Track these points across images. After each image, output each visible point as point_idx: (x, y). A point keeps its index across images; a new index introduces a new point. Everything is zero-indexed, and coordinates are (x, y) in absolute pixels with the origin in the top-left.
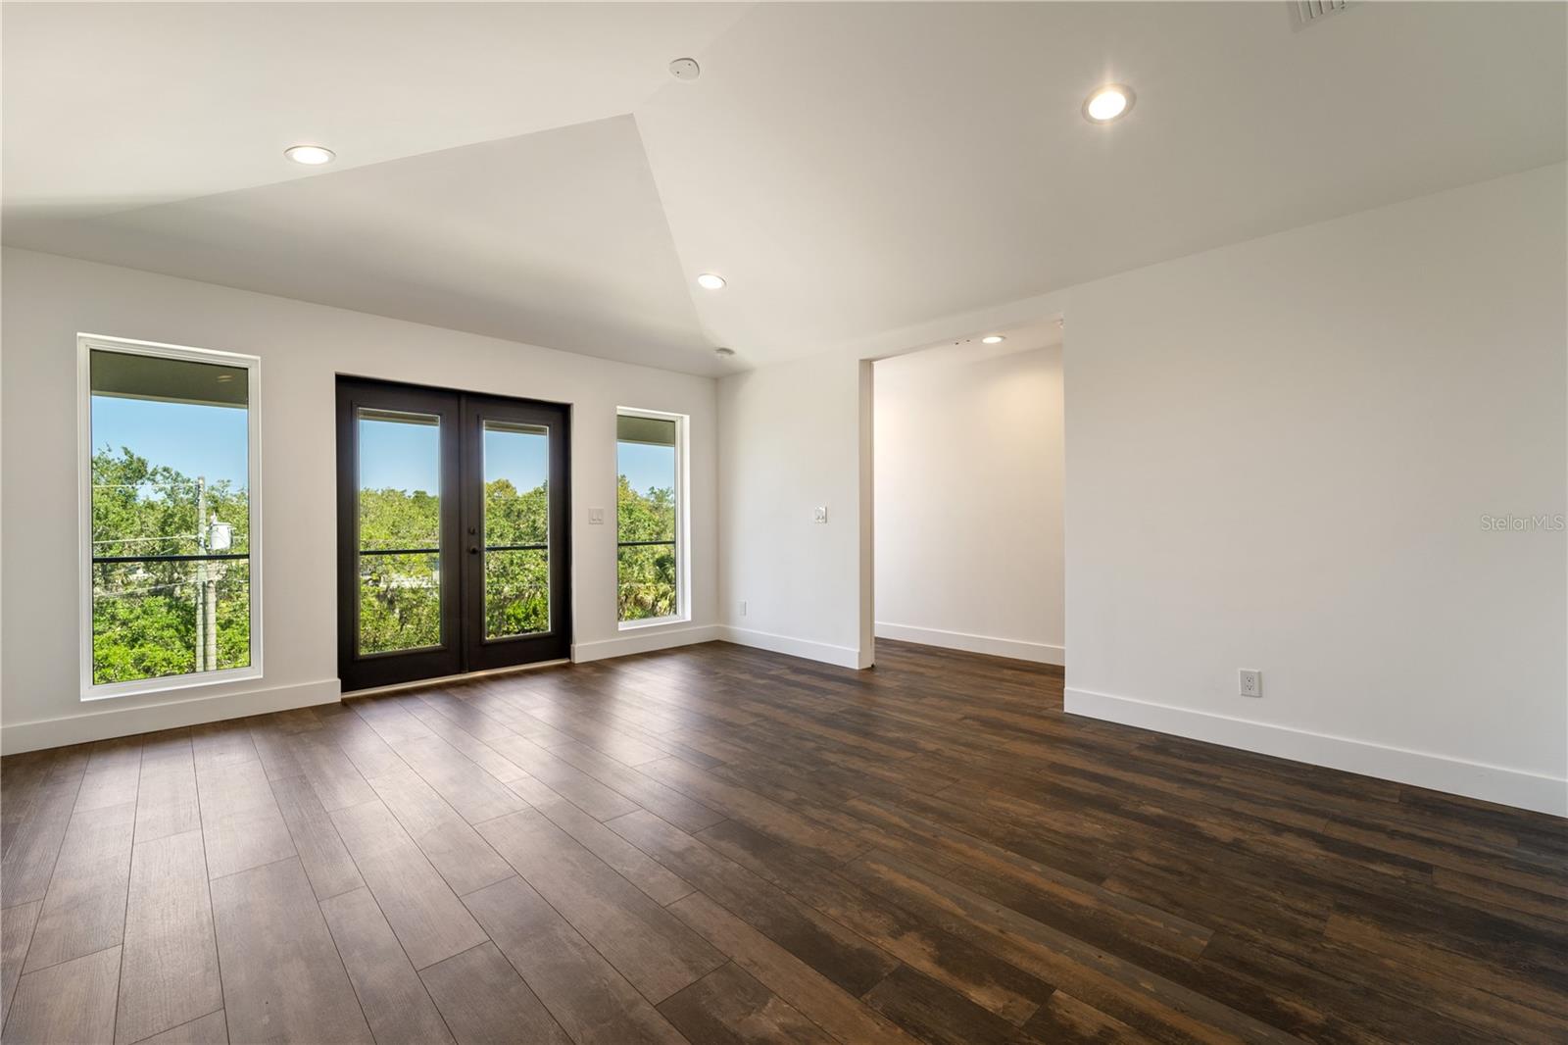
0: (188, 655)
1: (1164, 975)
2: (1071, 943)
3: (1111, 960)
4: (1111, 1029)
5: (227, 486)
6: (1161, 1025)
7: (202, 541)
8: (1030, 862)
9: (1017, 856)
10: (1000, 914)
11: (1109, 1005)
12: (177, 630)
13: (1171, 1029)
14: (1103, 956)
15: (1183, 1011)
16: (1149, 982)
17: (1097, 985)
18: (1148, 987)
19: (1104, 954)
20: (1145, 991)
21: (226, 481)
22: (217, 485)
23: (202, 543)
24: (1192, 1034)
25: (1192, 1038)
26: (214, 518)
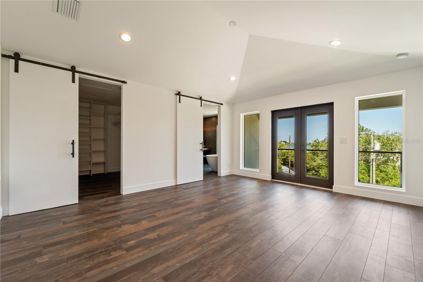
0: (368, 178)
1: (116, 274)
2: (139, 260)
3: (128, 265)
4: (110, 256)
5: (388, 132)
6: (104, 265)
7: (372, 147)
8: (182, 264)
9: (187, 262)
10: (158, 251)
11: (115, 259)
12: (366, 171)
13: (102, 266)
14: (130, 264)
15: (103, 271)
16: (116, 269)
17: (122, 259)
18: (115, 268)
19: (131, 265)
20: (114, 267)
21: (388, 131)
22: (385, 132)
23: (372, 148)
24: (97, 269)
25: (97, 268)
26: (375, 141)
